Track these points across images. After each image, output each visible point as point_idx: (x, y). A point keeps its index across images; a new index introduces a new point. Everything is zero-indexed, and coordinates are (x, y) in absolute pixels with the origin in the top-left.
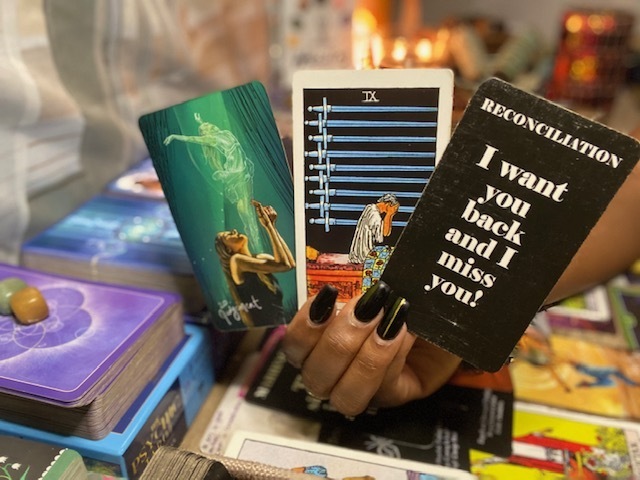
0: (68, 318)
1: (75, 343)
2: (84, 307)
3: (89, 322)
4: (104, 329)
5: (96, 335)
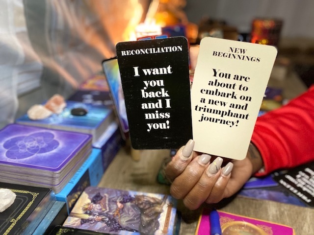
0: (49, 142)
1: (54, 151)
2: (55, 138)
3: (58, 144)
4: (65, 146)
5: (63, 148)
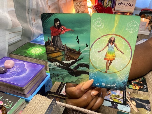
0: (22, 69)
1: (23, 75)
2: (25, 67)
3: (26, 70)
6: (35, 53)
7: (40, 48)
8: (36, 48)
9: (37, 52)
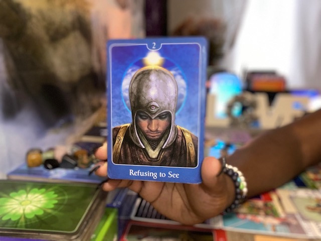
6: (21, 212)
7: (35, 193)
8: (24, 196)
9: (30, 206)
